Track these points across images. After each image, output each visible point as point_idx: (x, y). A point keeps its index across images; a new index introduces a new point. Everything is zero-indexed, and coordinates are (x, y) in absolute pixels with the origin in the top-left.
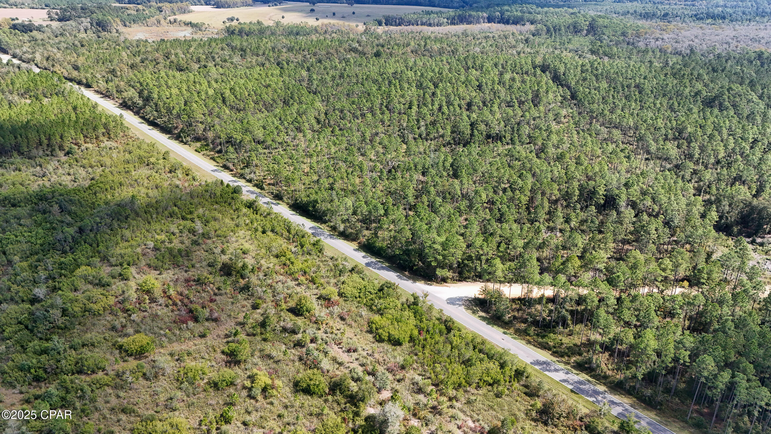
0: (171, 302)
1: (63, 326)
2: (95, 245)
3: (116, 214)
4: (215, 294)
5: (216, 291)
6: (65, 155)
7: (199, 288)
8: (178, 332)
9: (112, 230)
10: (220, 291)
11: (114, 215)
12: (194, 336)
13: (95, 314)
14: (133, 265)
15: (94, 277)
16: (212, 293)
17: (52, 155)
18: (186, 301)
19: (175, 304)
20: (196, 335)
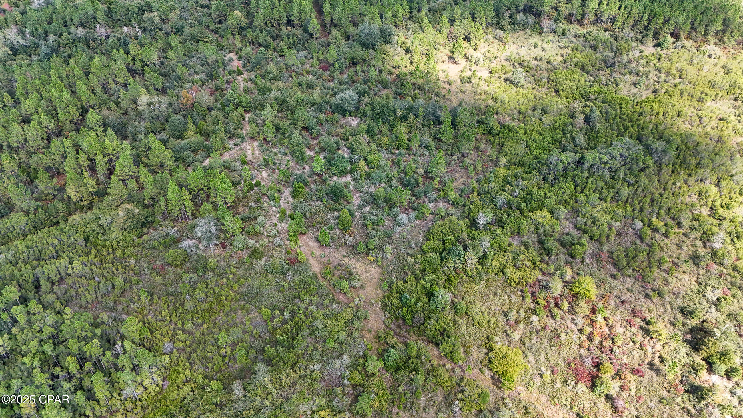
0: (588, 330)
1: (470, 273)
2: (579, 189)
3: (632, 159)
4: (651, 365)
5: (657, 361)
6: (654, 47)
7: (639, 339)
8: (558, 385)
9: (613, 178)
10: (662, 366)
11: (629, 160)
12: (571, 408)
13: (506, 282)
14: (597, 240)
15: (544, 231)
16: (649, 359)
17: (641, 42)
18: (607, 343)
19: (590, 338)
20: (575, 410)
